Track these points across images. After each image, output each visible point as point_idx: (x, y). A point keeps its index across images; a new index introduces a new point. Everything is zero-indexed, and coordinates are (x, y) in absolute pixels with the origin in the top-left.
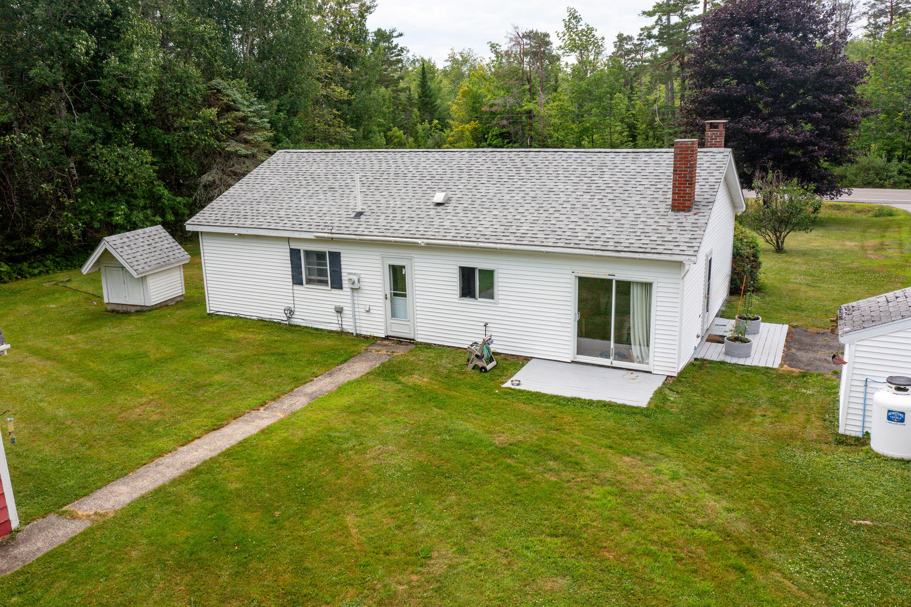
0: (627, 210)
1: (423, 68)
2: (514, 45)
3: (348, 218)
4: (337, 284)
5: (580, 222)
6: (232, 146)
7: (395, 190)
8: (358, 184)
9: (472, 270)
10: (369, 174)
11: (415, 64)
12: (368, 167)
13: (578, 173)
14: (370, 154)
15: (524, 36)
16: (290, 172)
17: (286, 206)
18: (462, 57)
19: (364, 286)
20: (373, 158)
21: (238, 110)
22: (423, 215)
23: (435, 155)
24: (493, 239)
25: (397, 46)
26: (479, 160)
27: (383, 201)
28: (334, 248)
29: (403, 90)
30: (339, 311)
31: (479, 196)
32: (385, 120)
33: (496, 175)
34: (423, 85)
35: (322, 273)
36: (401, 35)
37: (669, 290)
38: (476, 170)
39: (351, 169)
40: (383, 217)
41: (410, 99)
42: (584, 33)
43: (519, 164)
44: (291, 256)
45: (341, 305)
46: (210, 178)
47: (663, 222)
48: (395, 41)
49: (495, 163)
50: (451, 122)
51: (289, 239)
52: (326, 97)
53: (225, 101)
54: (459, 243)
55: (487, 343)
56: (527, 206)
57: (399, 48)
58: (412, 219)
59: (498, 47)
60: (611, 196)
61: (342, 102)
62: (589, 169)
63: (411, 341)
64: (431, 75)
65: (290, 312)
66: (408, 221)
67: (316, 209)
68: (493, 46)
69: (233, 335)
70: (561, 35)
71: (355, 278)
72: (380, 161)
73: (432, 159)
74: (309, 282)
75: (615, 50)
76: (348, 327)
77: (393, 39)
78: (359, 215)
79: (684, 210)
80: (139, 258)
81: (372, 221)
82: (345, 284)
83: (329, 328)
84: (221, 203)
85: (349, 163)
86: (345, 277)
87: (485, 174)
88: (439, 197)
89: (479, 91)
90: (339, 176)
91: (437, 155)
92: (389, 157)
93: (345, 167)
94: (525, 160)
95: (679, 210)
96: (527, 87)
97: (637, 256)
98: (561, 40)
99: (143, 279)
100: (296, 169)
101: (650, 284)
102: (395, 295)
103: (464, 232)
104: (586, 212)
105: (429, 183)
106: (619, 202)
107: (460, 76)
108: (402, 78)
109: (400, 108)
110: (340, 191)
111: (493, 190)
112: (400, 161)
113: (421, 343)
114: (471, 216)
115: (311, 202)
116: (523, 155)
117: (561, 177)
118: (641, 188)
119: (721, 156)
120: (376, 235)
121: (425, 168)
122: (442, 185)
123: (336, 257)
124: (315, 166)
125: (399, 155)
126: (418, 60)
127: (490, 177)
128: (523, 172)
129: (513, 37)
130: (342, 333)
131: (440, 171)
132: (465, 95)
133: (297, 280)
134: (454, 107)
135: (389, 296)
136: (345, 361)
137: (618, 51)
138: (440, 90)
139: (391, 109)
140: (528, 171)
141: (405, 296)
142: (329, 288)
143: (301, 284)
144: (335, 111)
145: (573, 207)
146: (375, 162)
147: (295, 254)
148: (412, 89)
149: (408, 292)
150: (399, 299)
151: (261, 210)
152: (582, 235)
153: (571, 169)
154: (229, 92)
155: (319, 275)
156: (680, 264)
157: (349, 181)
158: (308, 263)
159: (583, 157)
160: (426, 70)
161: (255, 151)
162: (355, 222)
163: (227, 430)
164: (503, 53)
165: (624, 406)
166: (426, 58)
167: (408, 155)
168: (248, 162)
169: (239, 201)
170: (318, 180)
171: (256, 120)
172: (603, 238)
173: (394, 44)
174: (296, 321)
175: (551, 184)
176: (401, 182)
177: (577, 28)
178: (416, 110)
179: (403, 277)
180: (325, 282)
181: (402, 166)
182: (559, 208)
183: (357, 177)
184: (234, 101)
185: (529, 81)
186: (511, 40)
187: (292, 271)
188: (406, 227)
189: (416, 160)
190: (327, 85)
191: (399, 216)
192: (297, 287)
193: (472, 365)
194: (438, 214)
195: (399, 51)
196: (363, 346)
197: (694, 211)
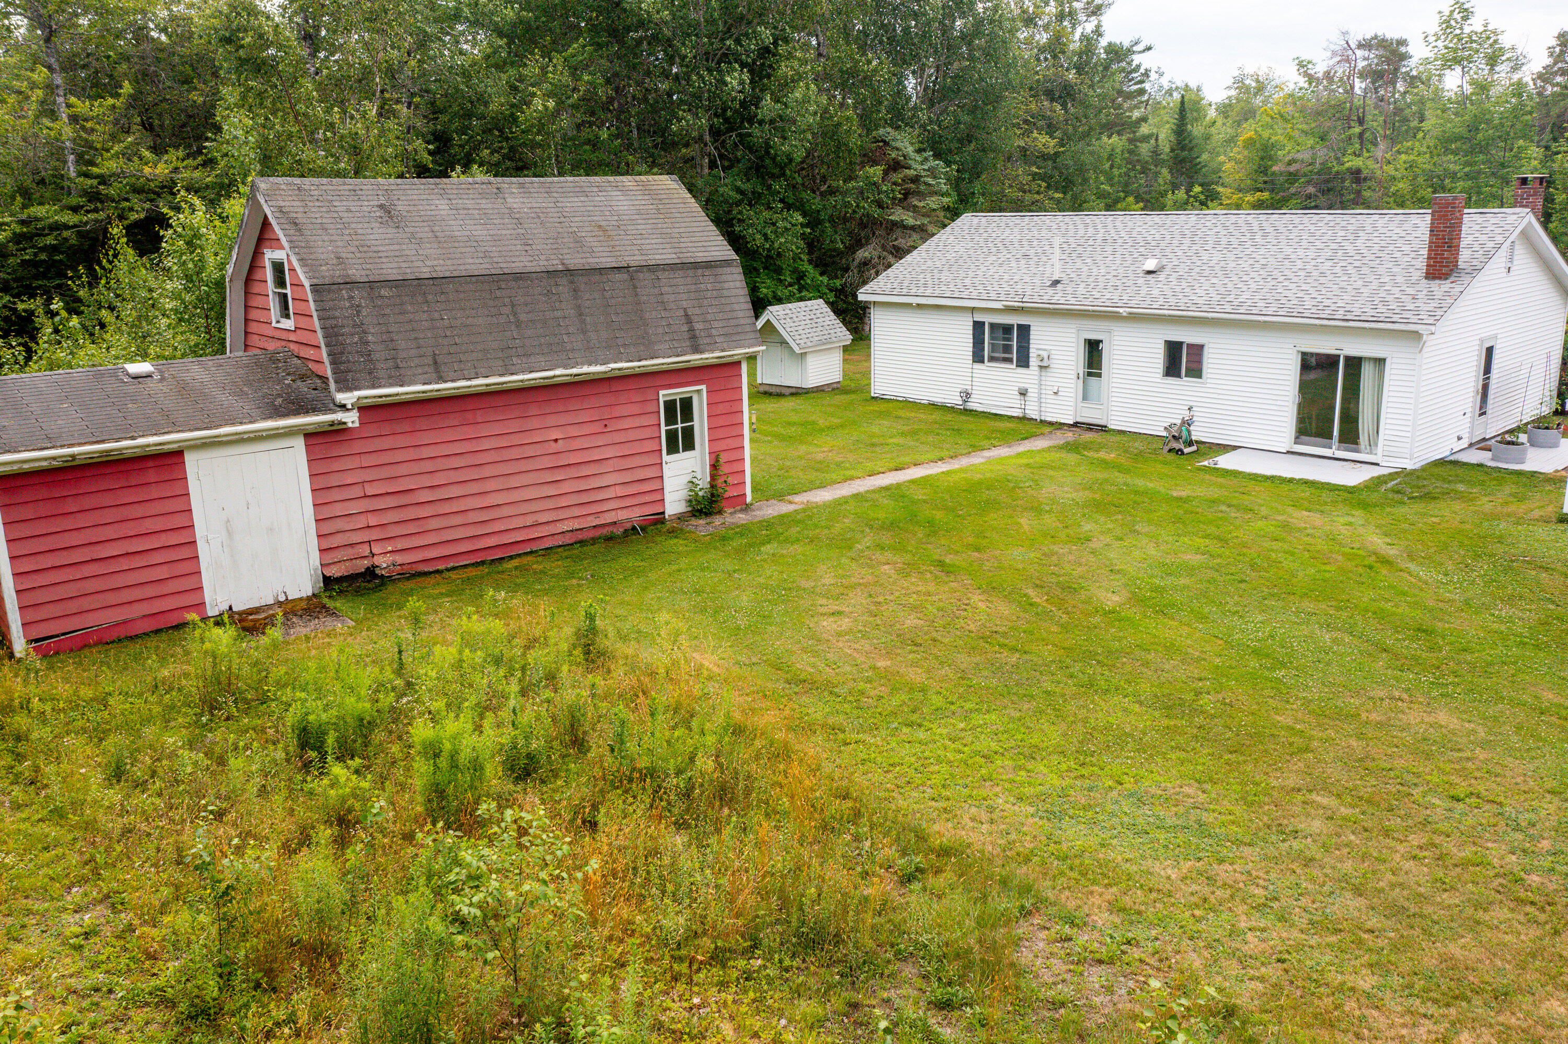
0: (1372, 278)
1: (1182, 103)
2: (1339, 62)
3: (1043, 287)
4: (1024, 362)
5: (1312, 291)
6: (898, 214)
7: (1100, 257)
8: (1057, 251)
9: (1180, 344)
10: (1072, 240)
11: (1171, 95)
12: (1071, 233)
13: (1325, 239)
14: (1076, 218)
15: (1360, 46)
16: (977, 239)
17: (971, 274)
18: (1258, 81)
19: (1054, 364)
20: (1078, 222)
21: (909, 168)
22: (1130, 283)
23: (1155, 218)
24: (1205, 308)
25: (1139, 66)
26: (1208, 224)
27: (1085, 269)
28: (1023, 320)
29: (1146, 138)
30: (1023, 393)
31: (1199, 263)
32: (1112, 186)
33: (1224, 241)
34: (1180, 131)
35: (1007, 349)
36: (1149, 48)
37: (1404, 367)
38: (1201, 235)
39: (1050, 234)
40: (1083, 285)
41: (1155, 152)
42: (1474, 38)
43: (1256, 228)
44: (974, 329)
45: (1026, 386)
46: (866, 254)
47: (1410, 291)
48: (1137, 59)
49: (1226, 228)
50: (1220, 189)
51: (973, 310)
52: (1023, 150)
53: (893, 156)
54: (1166, 312)
55: (1187, 423)
56: (1253, 275)
57: (1142, 70)
58: (1116, 287)
59: (1310, 66)
60: (1357, 264)
61: (1044, 157)
62: (1342, 233)
63: (1103, 429)
64: (1195, 114)
65: (967, 395)
66: (1111, 289)
67: (1006, 277)
68: (1302, 65)
69: (901, 413)
70: (1431, 39)
71: (1045, 354)
72: (1086, 225)
73: (1150, 223)
74: (992, 359)
75: (1549, 61)
76: (1032, 413)
77: (1134, 57)
78: (1056, 282)
79: (1440, 278)
80: (801, 332)
81: (1070, 290)
82: (1033, 361)
83: (1009, 414)
84: (897, 272)
85: (1049, 228)
86: (1033, 353)
87: (1211, 240)
88: (1151, 264)
89: (1274, 139)
90: (1035, 243)
91: (1157, 219)
92: (1098, 221)
93: (1044, 233)
94: (1265, 224)
95: (1434, 278)
96: (1357, 130)
97: (1367, 325)
98: (1430, 48)
99: (803, 355)
100: (985, 235)
101: (1384, 360)
102: (1090, 374)
103: (1173, 301)
104: (1322, 280)
105: (1142, 249)
106: (1365, 270)
107: (1249, 114)
108: (1144, 119)
109: (1138, 167)
110: (1036, 259)
111: (1217, 256)
112: (1110, 226)
113: (1114, 430)
114: (1184, 284)
115: (1001, 270)
116: (1263, 217)
117: (1304, 243)
118: (1398, 255)
119: (1515, 217)
120: (1072, 303)
121: (1140, 233)
122: (1157, 250)
123: (1024, 330)
124: (1008, 231)
125: (1111, 218)
126: (1177, 88)
127: (1218, 243)
128: (1258, 238)
129: (1337, 48)
130: (1024, 419)
131: (1158, 236)
132: (1250, 143)
133: (978, 357)
134: (1228, 166)
135: (1081, 375)
136: (1026, 438)
137: (1555, 63)
138: (1208, 137)
139: (1124, 170)
140: (1265, 235)
141: (1099, 375)
142: (1014, 366)
143: (983, 362)
144: (1034, 169)
145: (1309, 274)
146: (1081, 227)
147: (978, 327)
148: (1162, 136)
149: (1104, 371)
150: (1093, 380)
151: (943, 279)
152: (1308, 303)
153: (1318, 233)
154: (898, 144)
155: (1004, 352)
156: (1416, 335)
157: (1047, 248)
158: (992, 338)
159: (1338, 220)
160: (1186, 106)
161: (926, 221)
162: (1050, 291)
163: (907, 471)
164: (1320, 75)
165: (1328, 484)
166: (1193, 85)
167: (1121, 218)
168: (915, 236)
169: (918, 270)
170: (1011, 247)
171: (930, 181)
172: (1333, 307)
173: (1134, 64)
174: (971, 405)
175: (1288, 250)
176: (1109, 249)
177: (1461, 29)
178: (1165, 172)
179: (1100, 352)
180: (1010, 360)
181: (1112, 231)
182: (1291, 275)
183: (1057, 241)
184: (904, 156)
185: (1361, 121)
186: (1334, 53)
187: (974, 347)
188: (1108, 296)
189: (1130, 224)
190: (1027, 133)
191: (1101, 285)
192: (978, 366)
193: (1167, 448)
194: (1147, 283)
195: (1142, 75)
196: (1047, 429)
197: (1452, 279)
